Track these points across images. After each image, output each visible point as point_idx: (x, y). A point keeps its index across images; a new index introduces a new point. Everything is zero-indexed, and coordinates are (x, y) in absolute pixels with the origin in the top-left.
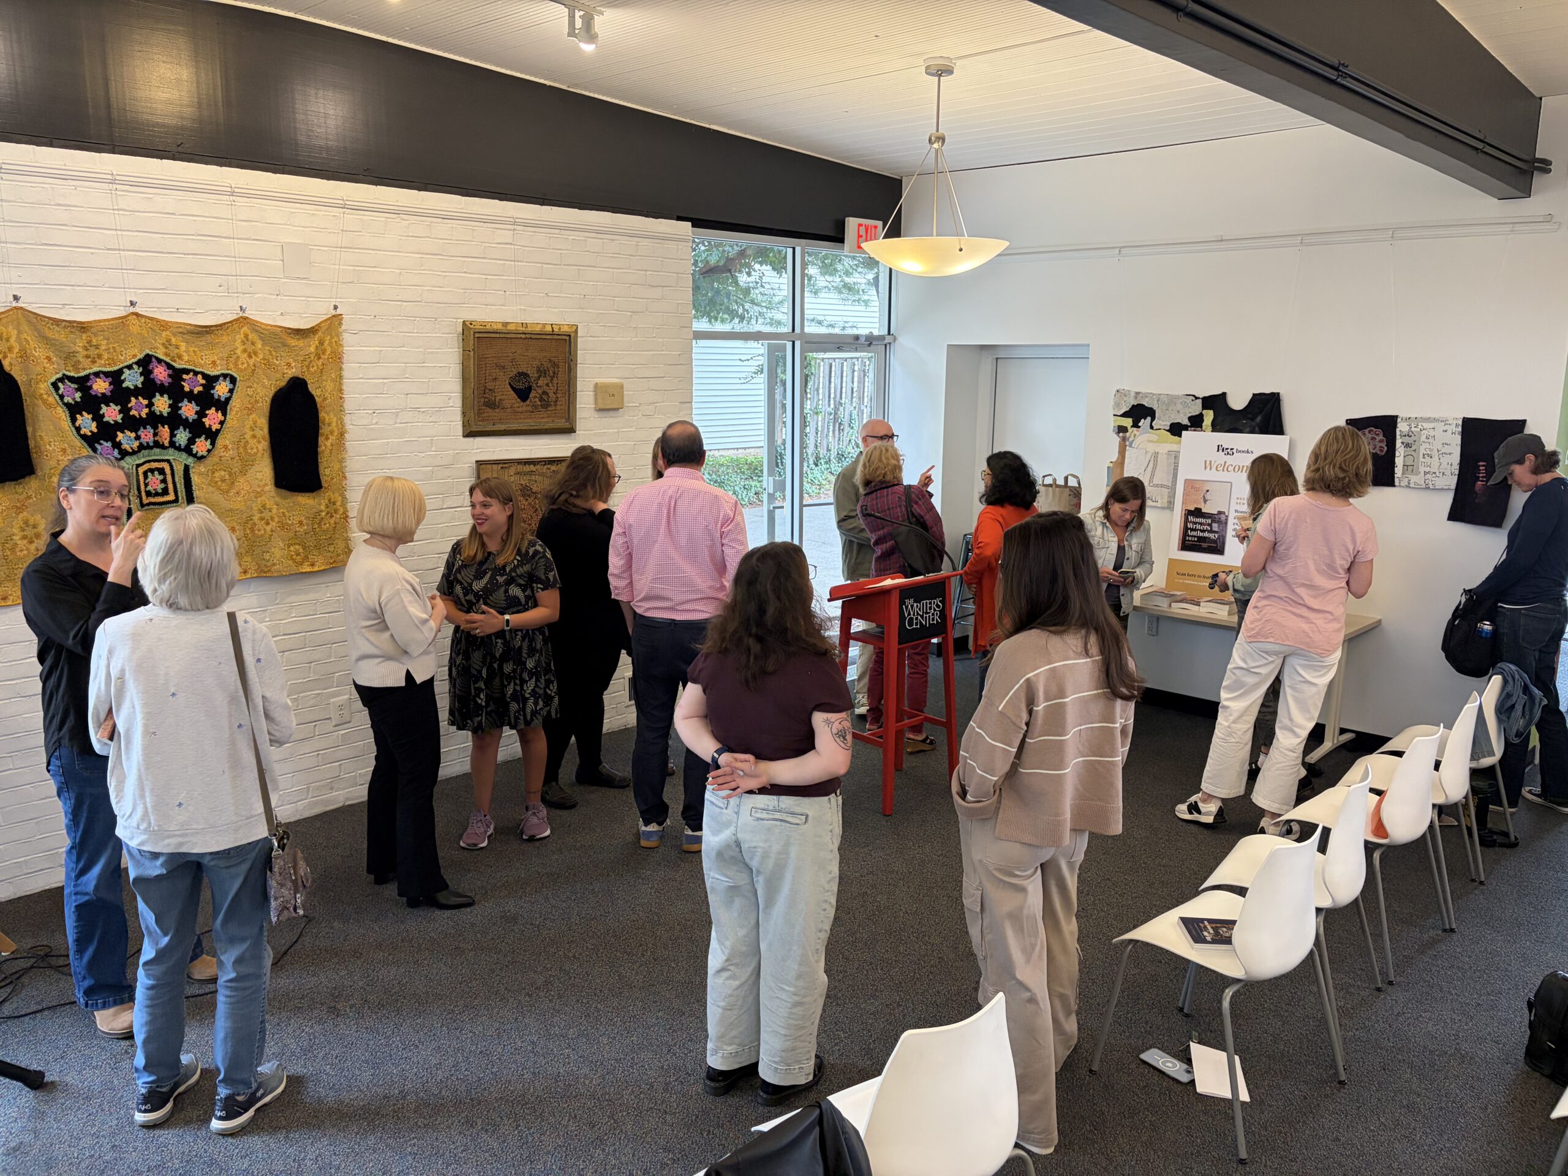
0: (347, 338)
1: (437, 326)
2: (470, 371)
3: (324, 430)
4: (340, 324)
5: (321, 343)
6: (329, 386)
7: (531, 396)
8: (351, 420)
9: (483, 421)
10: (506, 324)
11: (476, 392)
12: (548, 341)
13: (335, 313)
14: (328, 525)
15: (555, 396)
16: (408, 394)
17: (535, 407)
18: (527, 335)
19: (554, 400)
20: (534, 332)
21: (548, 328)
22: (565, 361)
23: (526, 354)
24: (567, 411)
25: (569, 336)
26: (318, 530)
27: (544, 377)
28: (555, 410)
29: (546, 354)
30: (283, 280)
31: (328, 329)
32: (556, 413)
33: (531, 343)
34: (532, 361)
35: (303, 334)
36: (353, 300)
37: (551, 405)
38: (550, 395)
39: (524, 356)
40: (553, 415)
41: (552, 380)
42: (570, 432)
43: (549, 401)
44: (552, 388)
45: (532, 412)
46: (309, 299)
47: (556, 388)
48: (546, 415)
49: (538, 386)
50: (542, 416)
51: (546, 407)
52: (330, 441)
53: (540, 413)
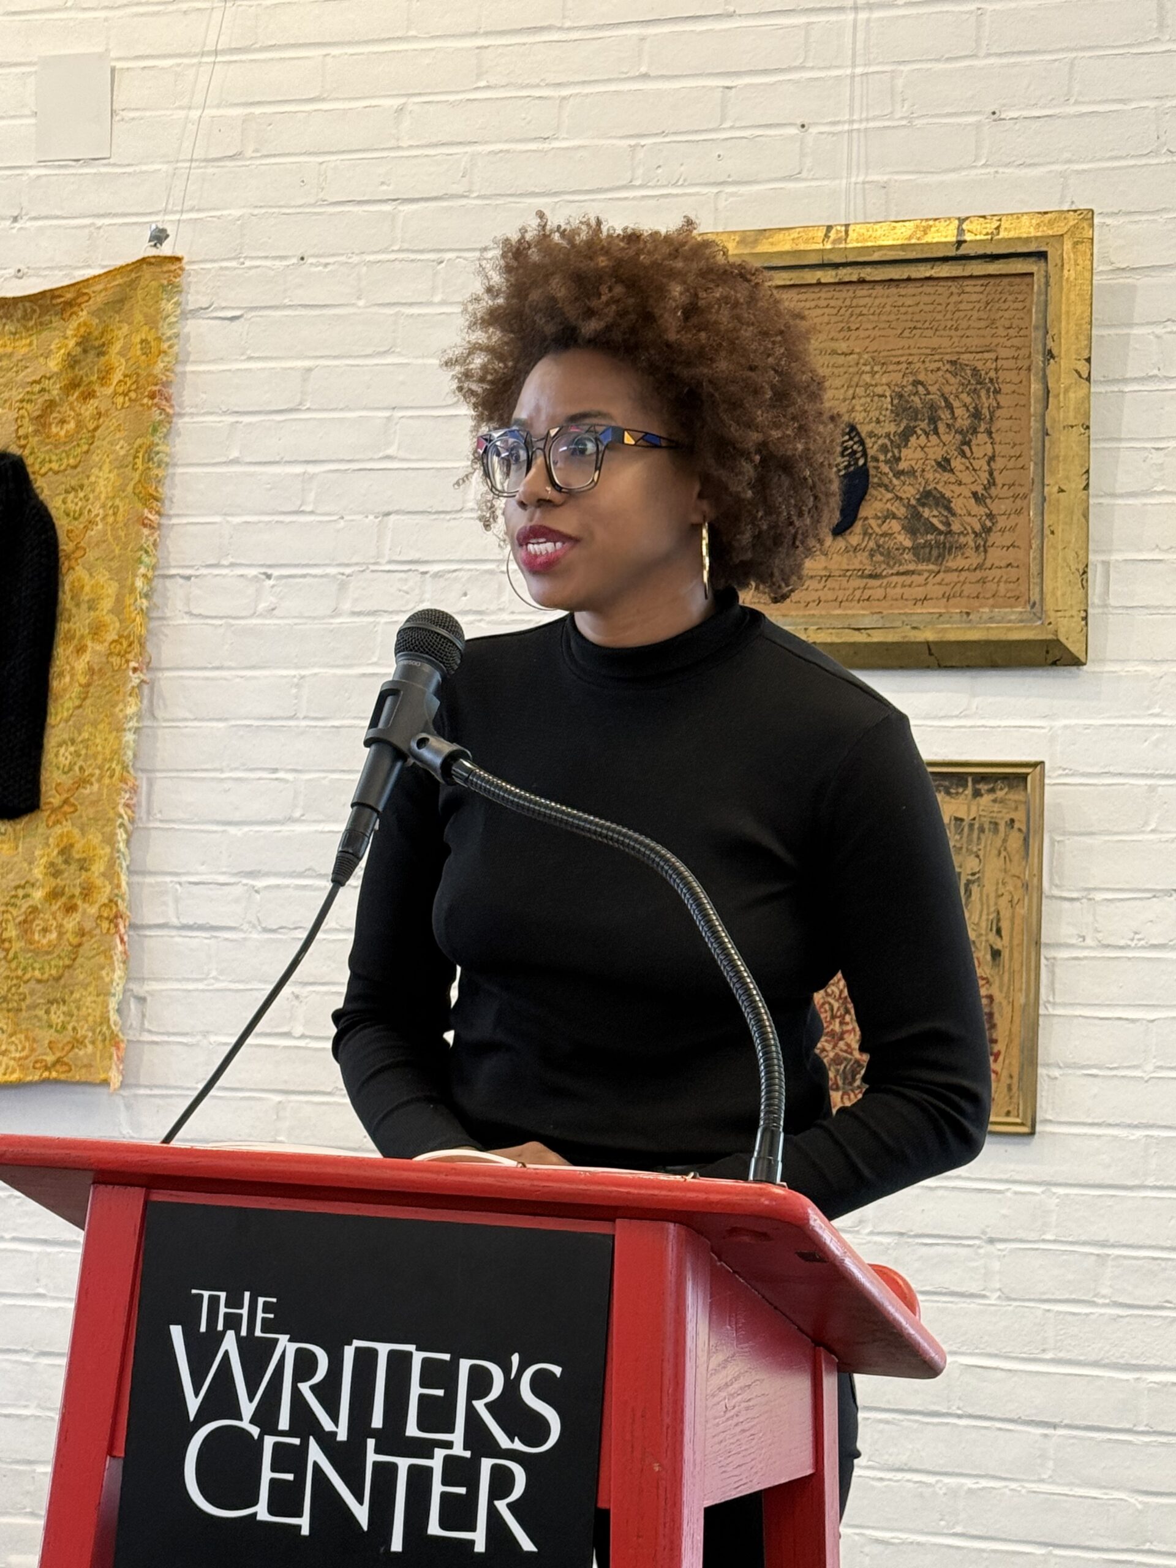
0: (197, 334)
3: (74, 621)
4: (172, 286)
6: (106, 481)
12: (942, 288)
13: (153, 252)
14: (53, 936)
15: (982, 510)
16: (388, 514)
17: (888, 555)
18: (846, 274)
19: (978, 527)
20: (876, 257)
21: (943, 234)
22: (1026, 363)
23: (843, 346)
24: (1034, 569)
25: (1042, 255)
26: (17, 946)
27: (927, 434)
28: (980, 567)
29: (935, 342)
30: (32, 172)
31: (119, 303)
32: (983, 581)
33: (862, 302)
34: (873, 373)
35: (26, 317)
36: (236, 213)
37: (961, 547)
38: (957, 505)
39: (834, 352)
40: (968, 589)
41: (968, 443)
42: (1054, 664)
43: (950, 532)
44: (966, 477)
45: (871, 576)
46: (99, 222)
47: (984, 476)
48: (939, 591)
49: (902, 472)
50: (919, 592)
51: (941, 557)
52: (86, 657)
53: (908, 579)
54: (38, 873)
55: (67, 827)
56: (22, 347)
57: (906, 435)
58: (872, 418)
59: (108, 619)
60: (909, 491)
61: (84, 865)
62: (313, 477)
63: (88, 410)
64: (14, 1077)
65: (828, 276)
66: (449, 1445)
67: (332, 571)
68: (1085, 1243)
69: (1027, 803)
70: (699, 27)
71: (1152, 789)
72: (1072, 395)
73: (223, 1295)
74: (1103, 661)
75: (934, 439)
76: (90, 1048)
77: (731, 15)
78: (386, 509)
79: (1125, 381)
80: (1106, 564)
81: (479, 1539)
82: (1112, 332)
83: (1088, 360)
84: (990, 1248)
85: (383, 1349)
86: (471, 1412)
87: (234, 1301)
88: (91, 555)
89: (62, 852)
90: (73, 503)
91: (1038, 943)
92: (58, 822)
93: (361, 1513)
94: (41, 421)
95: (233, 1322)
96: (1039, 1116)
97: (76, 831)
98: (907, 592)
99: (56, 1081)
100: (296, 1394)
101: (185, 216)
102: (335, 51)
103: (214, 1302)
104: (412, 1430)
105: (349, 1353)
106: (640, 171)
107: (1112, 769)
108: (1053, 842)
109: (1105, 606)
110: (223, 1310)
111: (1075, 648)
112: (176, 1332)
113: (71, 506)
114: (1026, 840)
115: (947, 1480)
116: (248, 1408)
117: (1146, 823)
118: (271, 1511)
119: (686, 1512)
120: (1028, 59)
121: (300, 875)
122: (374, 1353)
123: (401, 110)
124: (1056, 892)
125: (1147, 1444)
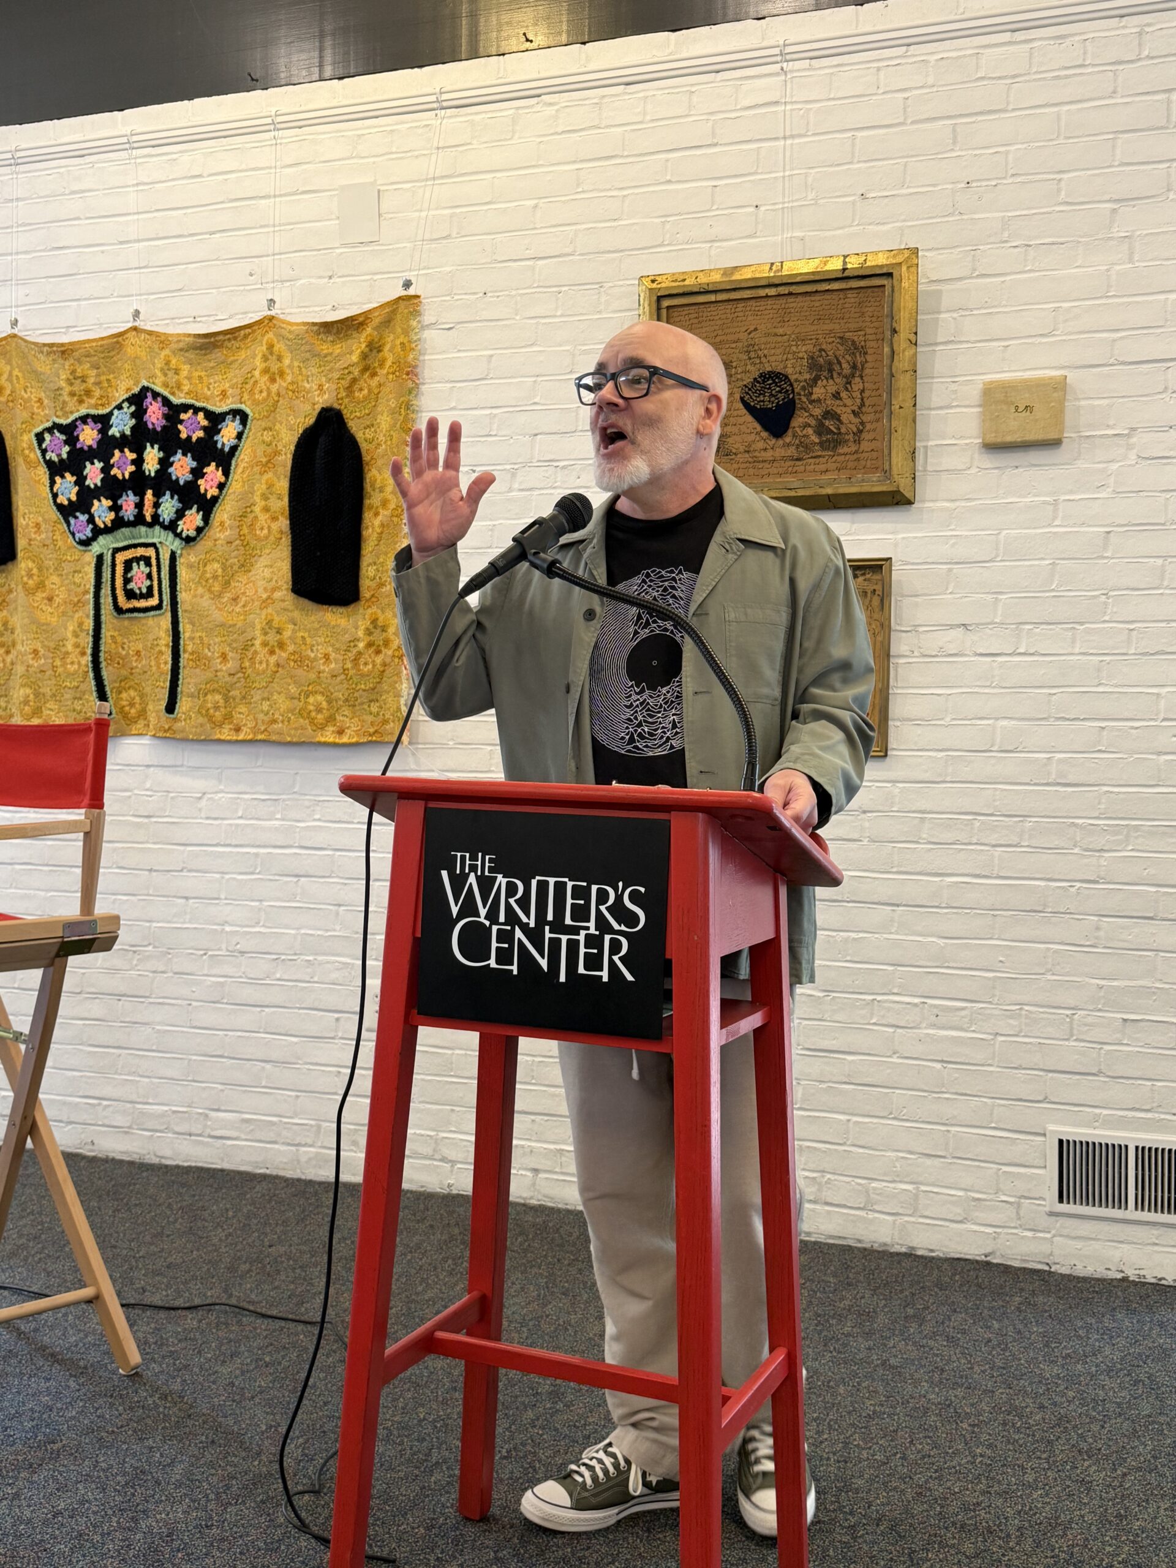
0: (430, 337)
3: (373, 499)
7: (795, 423)
10: (731, 270)
12: (835, 296)
13: (404, 293)
15: (857, 420)
16: (536, 435)
17: (806, 447)
18: (782, 290)
19: (855, 430)
20: (798, 279)
21: (835, 265)
22: (881, 336)
23: (781, 331)
24: (886, 452)
25: (890, 275)
26: (351, 672)
27: (827, 379)
28: (856, 452)
29: (831, 326)
30: (338, 251)
31: (387, 322)
32: (858, 460)
33: (792, 305)
34: (797, 345)
35: (338, 332)
36: (448, 269)
37: (846, 441)
38: (844, 418)
39: (776, 335)
40: (851, 465)
41: (850, 383)
42: (897, 504)
43: (840, 433)
44: (849, 402)
45: (797, 460)
46: (376, 277)
47: (859, 401)
48: (834, 466)
49: (814, 401)
50: (823, 467)
51: (835, 448)
52: (380, 518)
53: (817, 461)
54: (361, 633)
55: (374, 609)
56: (337, 349)
57: (815, 380)
58: (797, 371)
59: (390, 497)
60: (817, 412)
61: (384, 629)
62: (495, 415)
63: (374, 382)
64: (354, 740)
65: (772, 292)
66: (588, 928)
67: (508, 467)
68: (914, 812)
69: (883, 580)
70: (699, 152)
71: (950, 570)
72: (907, 353)
73: (468, 855)
74: (923, 501)
75: (831, 382)
76: (392, 724)
77: (716, 145)
78: (536, 432)
79: (936, 344)
80: (926, 447)
81: (605, 975)
82: (929, 317)
83: (916, 333)
84: (863, 816)
85: (552, 881)
86: (598, 911)
87: (474, 858)
88: (380, 462)
89: (372, 623)
90: (369, 434)
91: (888, 656)
92: (369, 607)
93: (544, 963)
94: (349, 389)
95: (473, 868)
96: (890, 746)
97: (379, 611)
98: (817, 468)
99: (376, 742)
100: (508, 904)
101: (421, 272)
102: (498, 175)
103: (463, 858)
104: (568, 921)
105: (534, 883)
106: (668, 236)
107: (929, 560)
108: (896, 601)
109: (925, 471)
110: (468, 862)
111: (908, 495)
112: (444, 874)
113: (367, 436)
114: (882, 601)
115: (842, 934)
116: (483, 912)
117: (947, 589)
118: (497, 963)
119: (711, 960)
120: (881, 163)
122: (547, 882)
123: (536, 206)
124: (898, 628)
125: (946, 913)
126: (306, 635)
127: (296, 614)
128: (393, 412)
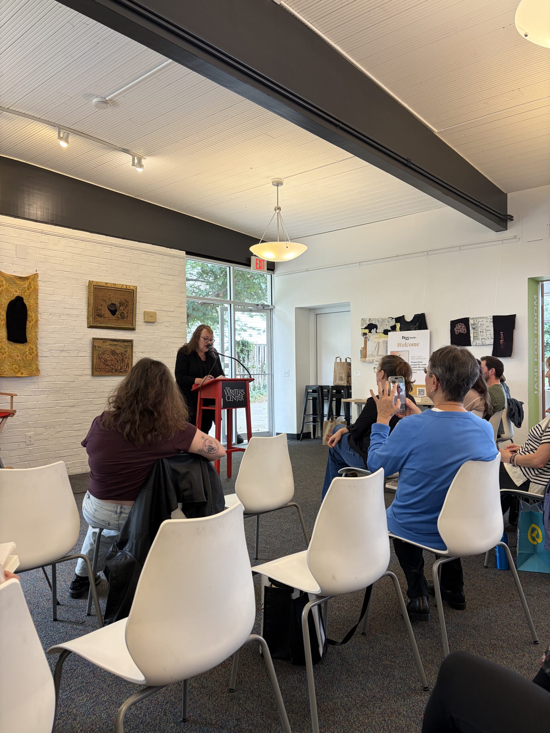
0: (40, 283)
1: (78, 282)
2: (91, 301)
3: (29, 319)
4: (38, 277)
5: (30, 284)
6: (32, 301)
7: (116, 313)
8: (41, 317)
9: (96, 322)
10: (106, 283)
11: (93, 310)
12: (124, 292)
13: (36, 273)
14: (29, 358)
15: (127, 314)
17: (118, 318)
18: (116, 289)
19: (127, 316)
20: (118, 288)
21: (125, 287)
22: (131, 300)
23: (115, 296)
24: (132, 320)
25: (133, 290)
26: (25, 359)
27: (122, 306)
28: (127, 320)
29: (123, 297)
30: (15, 259)
31: (33, 279)
34: (116, 299)
36: (44, 269)
37: (125, 318)
38: (125, 314)
40: (126, 322)
41: (126, 308)
42: (132, 330)
43: (124, 316)
44: (126, 311)
45: (117, 320)
46: (25, 267)
47: (128, 311)
48: (123, 322)
49: (120, 310)
50: (121, 322)
51: (123, 319)
52: (31, 323)
54: (27, 350)
55: (30, 345)
56: (22, 283)
57: (120, 306)
58: (117, 304)
59: (34, 319)
60: (121, 312)
61: (32, 349)
62: (56, 303)
63: (29, 292)
64: (26, 376)
65: (114, 289)
66: (239, 395)
69: (131, 344)
70: (96, 258)
72: (135, 304)
76: (35, 372)
77: (99, 258)
81: (241, 400)
83: (136, 301)
88: (31, 310)
89: (29, 348)
90: (29, 304)
91: (133, 357)
94: (25, 292)
95: (228, 389)
99: (31, 376)
101: (39, 269)
102: (56, 251)
105: (234, 390)
107: (139, 341)
109: (137, 324)
111: (135, 329)
114: (132, 347)
116: (229, 394)
117: (141, 346)
121: (57, 350)
123: (64, 260)
126: (11, 350)
127: (8, 345)
128: (34, 299)
